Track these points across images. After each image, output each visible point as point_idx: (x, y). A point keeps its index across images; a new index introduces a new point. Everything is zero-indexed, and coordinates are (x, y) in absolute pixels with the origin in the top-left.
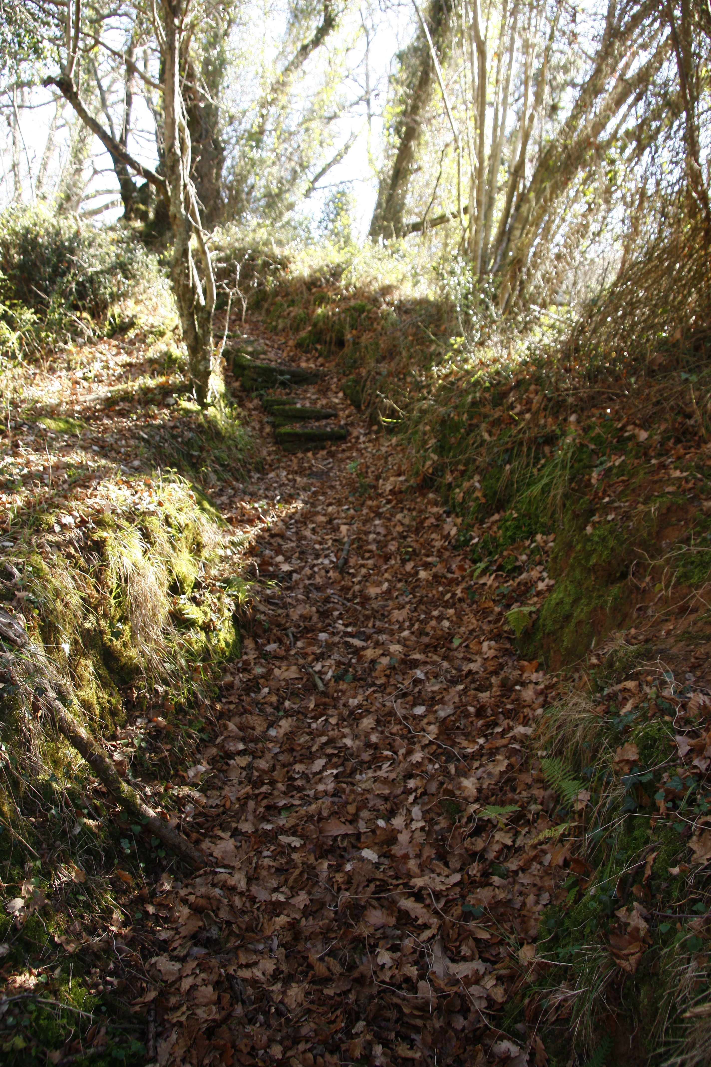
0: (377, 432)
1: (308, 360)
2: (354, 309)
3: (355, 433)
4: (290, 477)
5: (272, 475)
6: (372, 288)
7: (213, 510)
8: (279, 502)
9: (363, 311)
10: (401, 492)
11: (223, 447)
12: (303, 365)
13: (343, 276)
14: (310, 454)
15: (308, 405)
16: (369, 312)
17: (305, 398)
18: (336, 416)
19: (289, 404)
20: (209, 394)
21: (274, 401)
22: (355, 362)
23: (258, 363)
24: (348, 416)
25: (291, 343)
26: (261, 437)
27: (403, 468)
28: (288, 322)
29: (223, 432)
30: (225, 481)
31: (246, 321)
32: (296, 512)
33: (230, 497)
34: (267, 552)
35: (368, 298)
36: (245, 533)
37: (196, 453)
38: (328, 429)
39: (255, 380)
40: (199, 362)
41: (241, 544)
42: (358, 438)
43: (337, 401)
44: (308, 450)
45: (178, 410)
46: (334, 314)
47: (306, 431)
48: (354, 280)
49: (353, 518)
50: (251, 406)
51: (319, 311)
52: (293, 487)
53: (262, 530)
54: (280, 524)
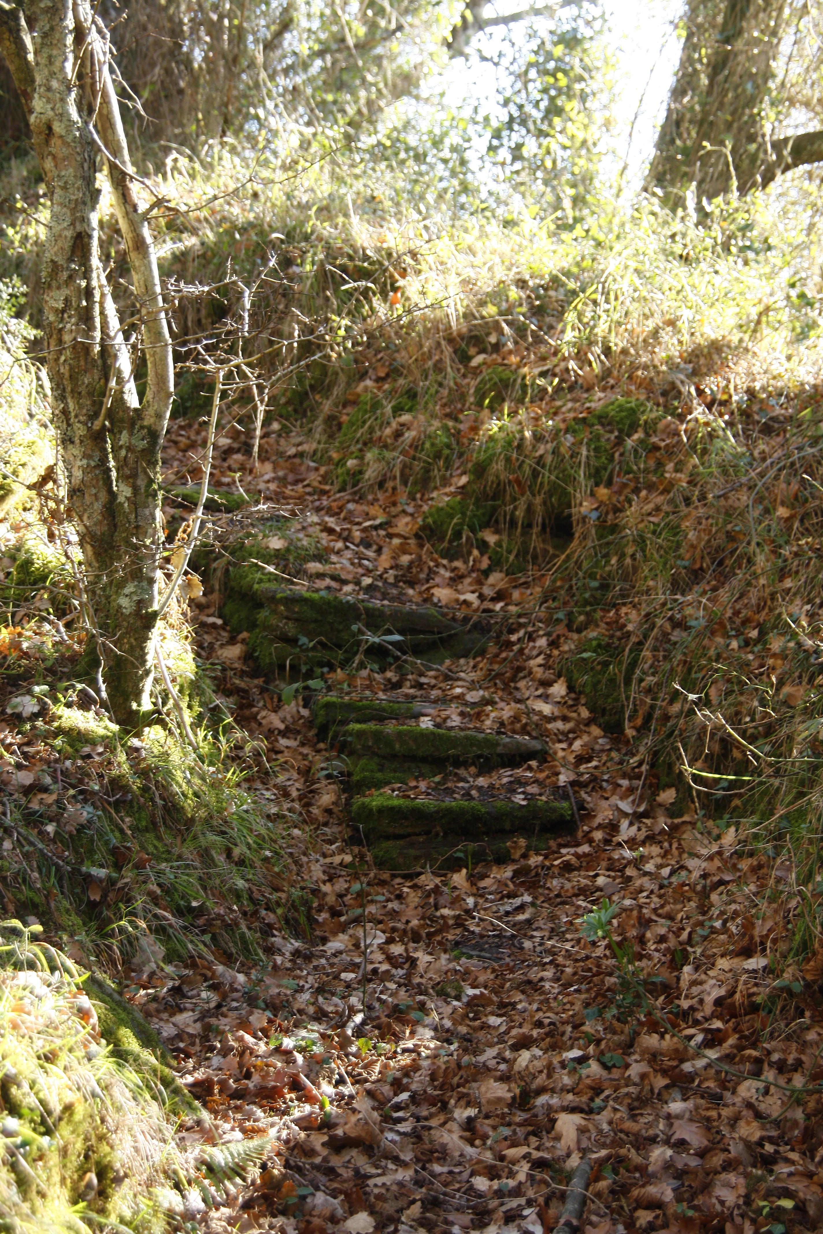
0: (674, 811)
1: (456, 580)
2: (603, 418)
3: (604, 814)
4: (397, 949)
5: (336, 944)
6: (661, 354)
7: (148, 1056)
8: (359, 1032)
9: (633, 427)
10: (754, 1008)
11: (188, 851)
12: (442, 594)
13: (571, 317)
14: (459, 878)
15: (455, 721)
16: (650, 428)
17: (445, 700)
18: (543, 757)
19: (396, 716)
20: (148, 684)
21: (349, 707)
22: (605, 587)
23: (301, 587)
24: (581, 759)
25: (403, 525)
26: (308, 820)
27: (760, 929)
28: (397, 458)
29: (189, 804)
30: (191, 962)
31: (263, 458)
32: (415, 1067)
33: (204, 1015)
34: (320, 1198)
35: (648, 385)
36: (250, 1133)
37: (101, 873)
38: (519, 799)
39: (293, 641)
40: (121, 584)
41: (238, 1171)
42: (613, 828)
43: (546, 709)
44: (454, 865)
45: (48, 736)
46: (538, 438)
47: (448, 802)
48: (601, 329)
49: (597, 1090)
50: (275, 721)
51: (493, 426)
52: (406, 983)
53: (305, 1124)
54: (363, 1105)
